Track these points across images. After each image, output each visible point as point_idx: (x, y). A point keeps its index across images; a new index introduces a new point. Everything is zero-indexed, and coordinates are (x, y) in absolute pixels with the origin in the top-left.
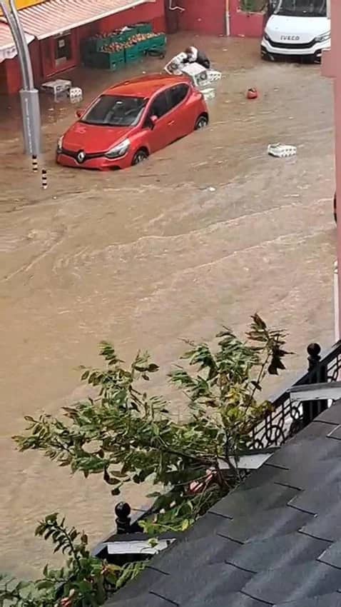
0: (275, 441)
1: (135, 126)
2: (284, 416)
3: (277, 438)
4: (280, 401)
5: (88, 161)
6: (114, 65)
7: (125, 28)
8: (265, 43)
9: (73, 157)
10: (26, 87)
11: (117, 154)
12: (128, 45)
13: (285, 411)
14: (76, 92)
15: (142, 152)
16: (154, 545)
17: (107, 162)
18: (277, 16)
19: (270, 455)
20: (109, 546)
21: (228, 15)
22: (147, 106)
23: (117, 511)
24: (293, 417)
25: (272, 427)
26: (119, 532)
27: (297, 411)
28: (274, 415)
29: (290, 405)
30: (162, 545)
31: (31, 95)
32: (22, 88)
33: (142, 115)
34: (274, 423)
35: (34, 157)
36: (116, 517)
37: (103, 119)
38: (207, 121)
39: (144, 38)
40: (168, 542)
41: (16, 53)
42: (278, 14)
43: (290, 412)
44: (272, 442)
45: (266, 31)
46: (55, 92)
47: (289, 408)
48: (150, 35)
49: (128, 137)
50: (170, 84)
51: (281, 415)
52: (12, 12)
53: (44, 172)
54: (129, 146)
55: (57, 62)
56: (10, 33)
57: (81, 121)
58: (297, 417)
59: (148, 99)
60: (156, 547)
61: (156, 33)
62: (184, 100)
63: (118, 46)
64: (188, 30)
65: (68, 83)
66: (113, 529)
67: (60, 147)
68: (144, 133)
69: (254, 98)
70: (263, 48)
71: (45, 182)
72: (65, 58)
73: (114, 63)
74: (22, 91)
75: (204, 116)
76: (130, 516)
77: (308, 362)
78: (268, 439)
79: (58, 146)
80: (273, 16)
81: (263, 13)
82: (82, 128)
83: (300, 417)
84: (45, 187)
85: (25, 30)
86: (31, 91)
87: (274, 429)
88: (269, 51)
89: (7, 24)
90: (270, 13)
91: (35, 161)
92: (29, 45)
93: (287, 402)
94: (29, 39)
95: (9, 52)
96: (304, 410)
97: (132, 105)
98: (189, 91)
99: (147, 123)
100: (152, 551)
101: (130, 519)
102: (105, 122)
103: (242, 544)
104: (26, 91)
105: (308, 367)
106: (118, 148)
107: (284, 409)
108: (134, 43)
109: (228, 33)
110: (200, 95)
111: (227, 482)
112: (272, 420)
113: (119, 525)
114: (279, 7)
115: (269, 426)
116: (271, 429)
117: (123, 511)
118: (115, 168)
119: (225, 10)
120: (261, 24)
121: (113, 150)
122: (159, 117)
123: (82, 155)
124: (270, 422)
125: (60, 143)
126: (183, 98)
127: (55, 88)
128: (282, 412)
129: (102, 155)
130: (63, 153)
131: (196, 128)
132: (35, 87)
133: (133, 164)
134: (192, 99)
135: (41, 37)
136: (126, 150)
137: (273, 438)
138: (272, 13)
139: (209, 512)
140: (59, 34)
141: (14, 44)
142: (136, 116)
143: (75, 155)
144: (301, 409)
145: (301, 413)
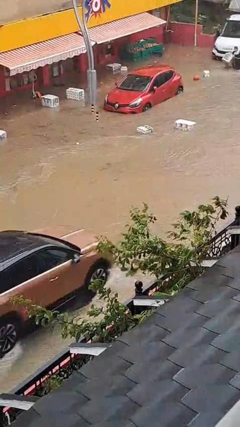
0: (216, 254)
1: (145, 91)
2: (222, 242)
3: (217, 253)
4: (220, 234)
5: (121, 108)
6: (136, 59)
7: (142, 40)
8: (215, 51)
9: (112, 106)
10: (90, 69)
11: (135, 105)
12: (143, 49)
13: (222, 240)
14: (124, 69)
15: (148, 105)
16: (158, 302)
17: (130, 109)
18: (222, 37)
19: (217, 260)
20: (134, 301)
21: (196, 36)
22: (152, 81)
23: (136, 285)
24: (226, 243)
25: (215, 247)
26: (136, 295)
27: (228, 240)
28: (216, 241)
29: (225, 237)
30: (162, 302)
31: (92, 72)
32: (88, 69)
33: (149, 85)
34: (216, 245)
35: (93, 105)
36: (135, 288)
37: (129, 87)
38: (182, 90)
39: (151, 46)
40: (165, 301)
41: (86, 51)
42: (222, 36)
43: (225, 240)
44: (215, 255)
45: (215, 44)
46: (114, 69)
47: (224, 238)
48: (155, 44)
49: (141, 97)
50: (165, 70)
51: (220, 242)
52: (85, 30)
53: (97, 113)
54: (141, 102)
55: (106, 56)
56: (83, 40)
57: (117, 88)
58: (228, 243)
59: (152, 78)
60: (159, 303)
61: (158, 43)
62: (171, 79)
63: (138, 49)
64: (175, 42)
65: (120, 65)
66: (134, 293)
67: (106, 100)
68: (149, 95)
69: (198, 79)
70: (214, 54)
71: (97, 118)
72: (110, 55)
73: (135, 58)
74: (88, 71)
75: (181, 88)
76: (142, 288)
77: (235, 215)
78: (213, 253)
79: (105, 100)
80: (220, 37)
81: (214, 35)
82: (118, 92)
83: (229, 243)
84: (98, 121)
85: (91, 39)
86: (93, 71)
87: (216, 249)
88: (216, 55)
89: (82, 36)
90: (218, 35)
91: (93, 107)
92: (93, 47)
93: (224, 235)
94: (93, 44)
95: (83, 50)
96: (232, 239)
97: (144, 80)
98: (174, 74)
99: (152, 90)
100: (157, 305)
101: (142, 290)
102: (130, 88)
103: (203, 303)
104: (90, 70)
105: (235, 217)
106: (136, 102)
107: (222, 238)
108: (146, 48)
109: (195, 45)
110: (179, 77)
111: (195, 273)
112: (215, 244)
113: (136, 292)
114: (223, 32)
115: (214, 247)
116: (214, 248)
117: (139, 285)
118: (133, 113)
119: (194, 32)
120: (213, 41)
121: (133, 103)
122: (158, 87)
123: (117, 105)
124: (214, 245)
125: (106, 99)
126: (170, 78)
127: (113, 67)
128: (221, 240)
129: (128, 105)
130: (107, 104)
131: (177, 94)
132: (95, 69)
133: (143, 111)
134: (176, 78)
135: (98, 43)
136: (140, 104)
137: (215, 253)
138: (219, 36)
139: (187, 287)
140: (108, 42)
141: (85, 46)
142: (146, 86)
143: (113, 105)
144: (230, 239)
145: (230, 241)
